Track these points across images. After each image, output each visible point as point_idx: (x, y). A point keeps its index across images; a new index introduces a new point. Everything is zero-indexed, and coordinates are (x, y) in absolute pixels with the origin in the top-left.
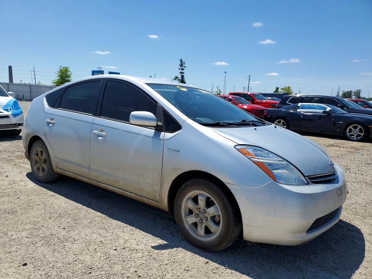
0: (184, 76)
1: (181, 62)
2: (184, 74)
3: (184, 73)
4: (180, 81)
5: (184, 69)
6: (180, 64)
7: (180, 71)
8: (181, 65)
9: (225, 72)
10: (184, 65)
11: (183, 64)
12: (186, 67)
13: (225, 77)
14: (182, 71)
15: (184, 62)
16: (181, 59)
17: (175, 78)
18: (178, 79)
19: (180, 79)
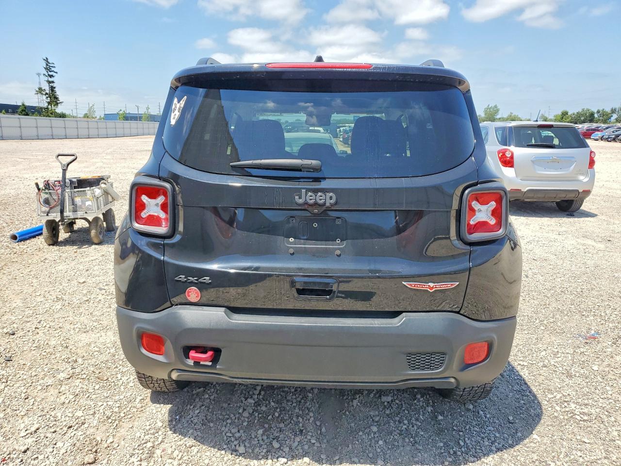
0: (55, 88)
1: (47, 65)
2: (54, 85)
3: (53, 82)
4: (47, 96)
5: (53, 76)
6: (45, 67)
8: (48, 68)
10: (53, 69)
11: (51, 68)
12: (56, 73)
14: (50, 79)
15: (53, 64)
16: (47, 59)
17: (38, 90)
18: (44, 93)
19: (48, 92)
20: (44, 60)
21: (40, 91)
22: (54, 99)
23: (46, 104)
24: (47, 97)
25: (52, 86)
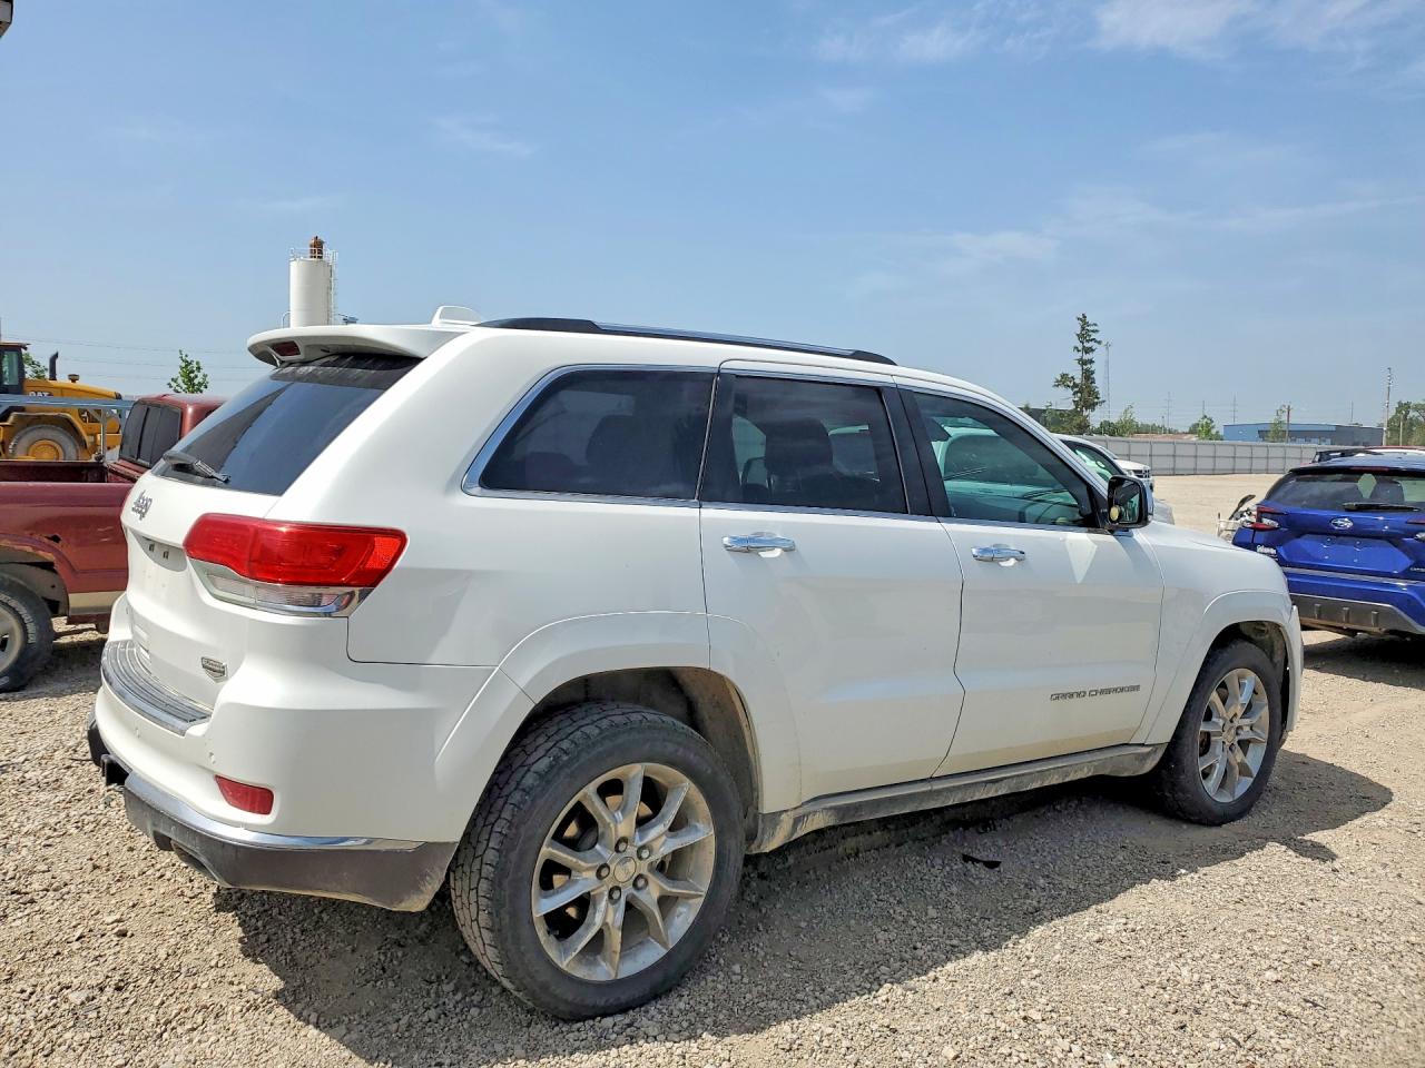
1: (1083, 329)
2: (1093, 367)
3: (1091, 362)
4: (1076, 389)
5: (1093, 350)
6: (1079, 333)
7: (1079, 356)
8: (1084, 337)
10: (1093, 336)
11: (1089, 333)
12: (1099, 342)
14: (1086, 357)
15: (1095, 325)
16: (1085, 317)
17: (1060, 379)
18: (1071, 384)
19: (1078, 381)
20: (1079, 319)
21: (1064, 380)
22: (1087, 395)
23: (1073, 407)
24: (1077, 392)
25: (1087, 370)
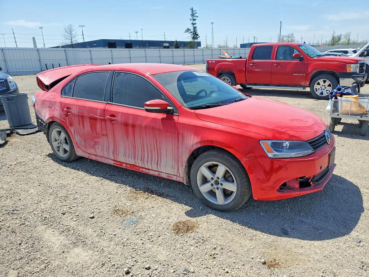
3: (195, 24)
4: (192, 33)
5: (196, 20)
6: (191, 13)
7: (192, 22)
8: (193, 15)
9: (212, 23)
10: (196, 15)
11: (194, 14)
12: (197, 17)
13: (212, 28)
14: (194, 22)
15: (196, 11)
16: (192, 8)
17: (186, 30)
18: (190, 32)
19: (192, 31)
20: (191, 9)
21: (188, 30)
22: (195, 35)
23: (191, 39)
24: (192, 35)
25: (195, 27)
